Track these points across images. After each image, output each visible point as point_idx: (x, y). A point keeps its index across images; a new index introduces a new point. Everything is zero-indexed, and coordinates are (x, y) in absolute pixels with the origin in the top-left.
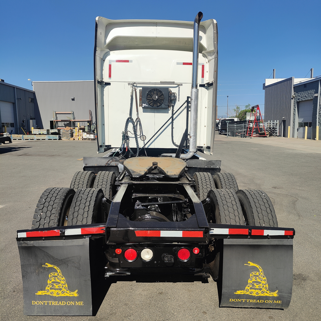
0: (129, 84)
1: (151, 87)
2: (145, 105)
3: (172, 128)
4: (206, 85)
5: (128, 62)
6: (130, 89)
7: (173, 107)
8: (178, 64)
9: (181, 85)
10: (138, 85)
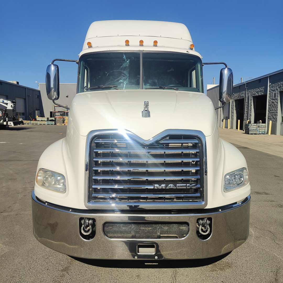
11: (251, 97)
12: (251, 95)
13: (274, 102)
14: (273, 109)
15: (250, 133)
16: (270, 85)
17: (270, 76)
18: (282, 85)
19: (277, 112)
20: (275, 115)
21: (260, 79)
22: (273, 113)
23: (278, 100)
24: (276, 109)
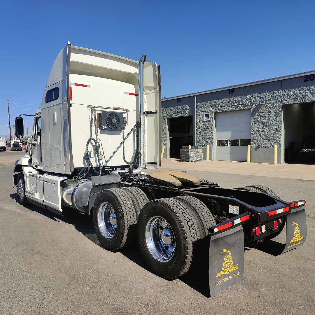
0: (88, 107)
1: (110, 112)
2: (105, 127)
3: (124, 148)
4: (145, 113)
5: (86, 87)
6: (89, 112)
7: (123, 129)
8: (125, 93)
9: (129, 111)
10: (97, 109)
11: (164, 119)
12: (165, 117)
13: (206, 125)
14: (205, 132)
15: (190, 160)
16: (197, 105)
17: (196, 95)
18: (218, 106)
19: (212, 135)
20: (210, 139)
21: (180, 98)
22: (206, 136)
23: (213, 121)
24: (210, 132)
